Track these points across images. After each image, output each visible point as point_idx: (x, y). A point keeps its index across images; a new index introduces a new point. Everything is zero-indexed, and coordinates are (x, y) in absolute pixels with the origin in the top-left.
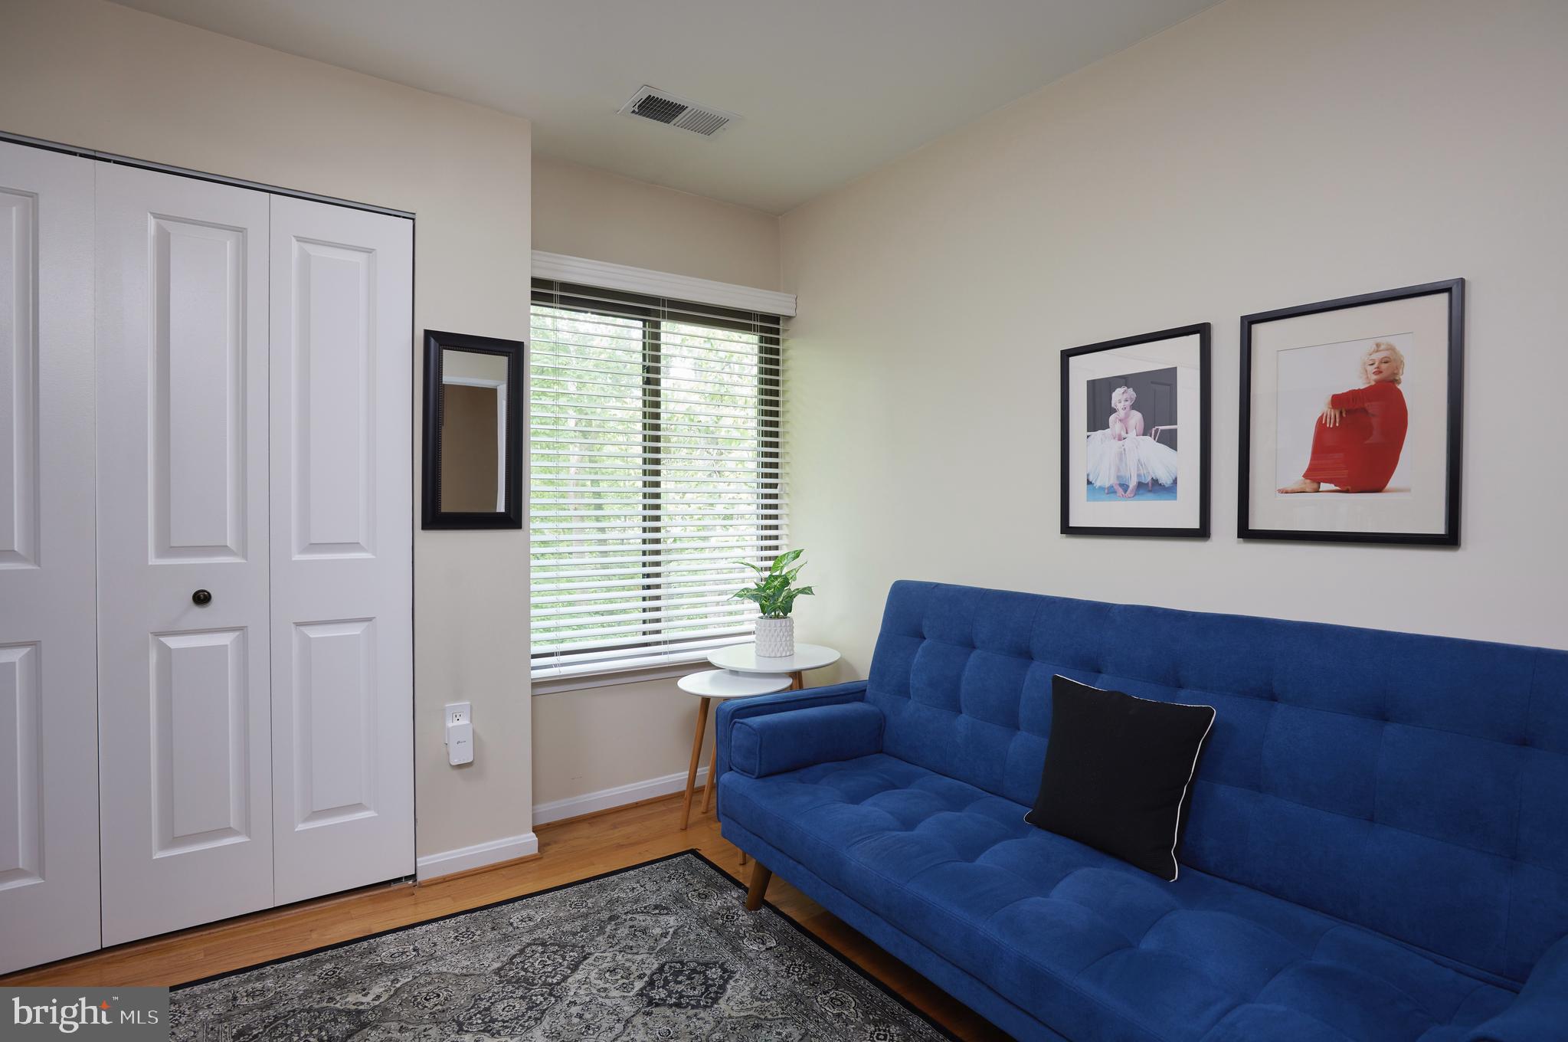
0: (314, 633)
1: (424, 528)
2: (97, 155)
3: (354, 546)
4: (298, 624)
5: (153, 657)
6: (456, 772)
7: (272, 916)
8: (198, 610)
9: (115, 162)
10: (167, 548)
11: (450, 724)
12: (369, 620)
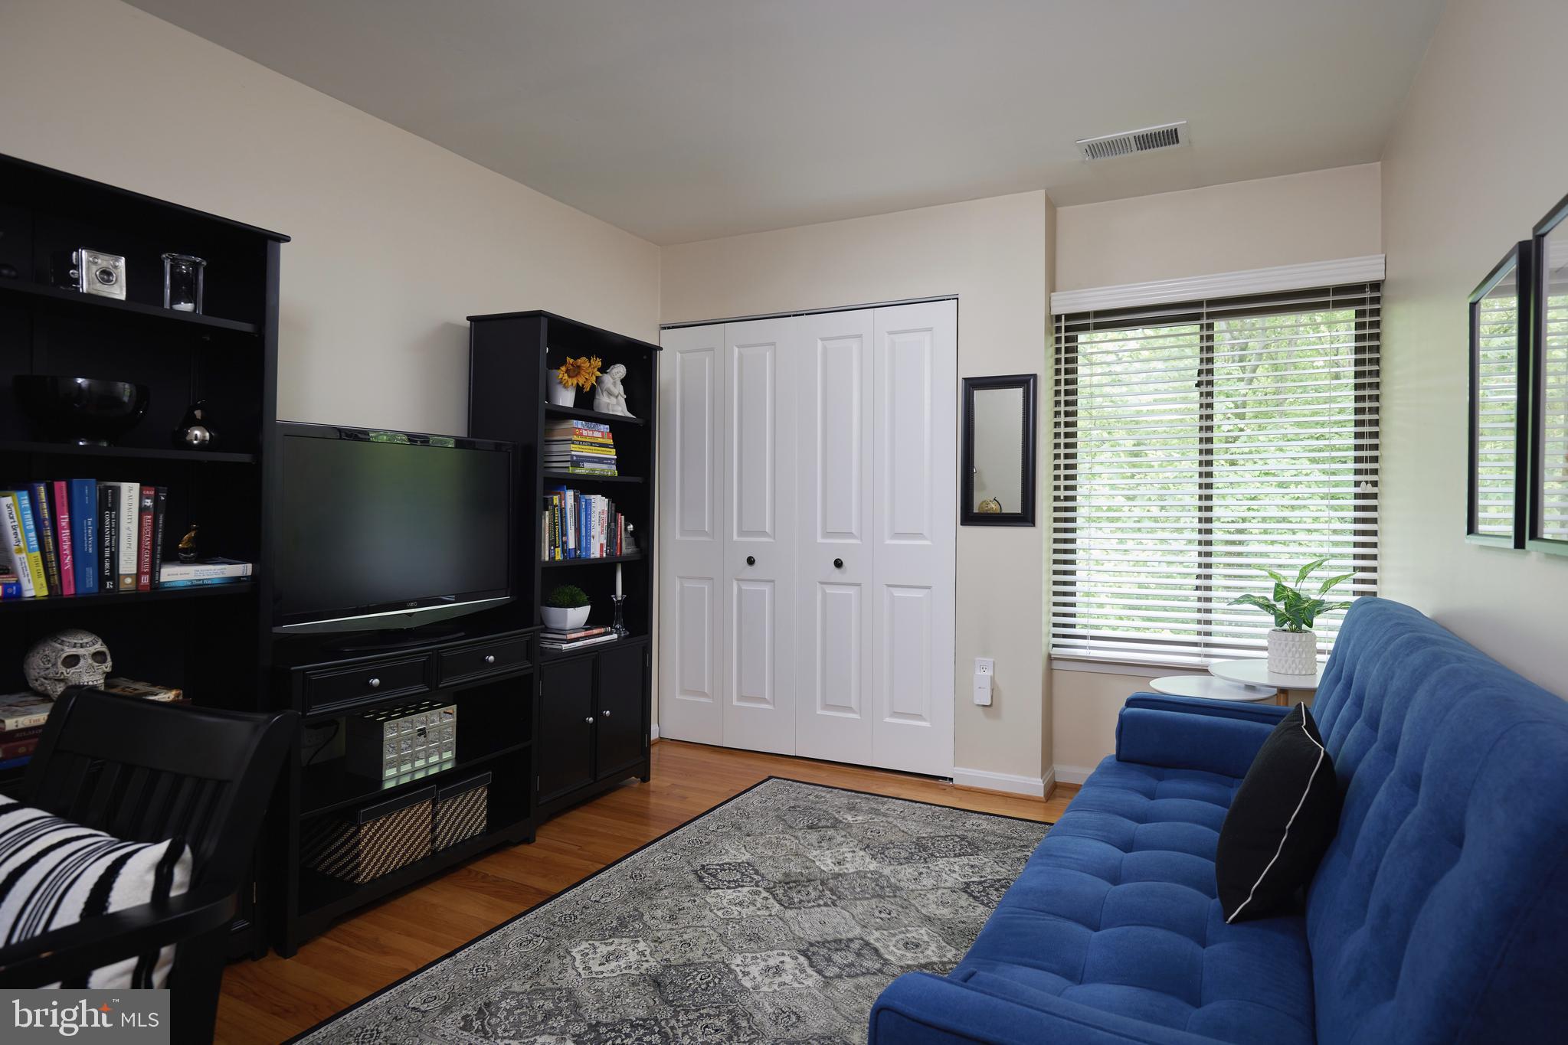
0: (898, 593)
1: (961, 524)
2: (798, 313)
3: (919, 535)
4: (889, 586)
5: (819, 597)
6: (981, 708)
7: (868, 771)
8: (837, 570)
9: (807, 314)
10: (827, 534)
11: (978, 673)
12: (929, 588)
